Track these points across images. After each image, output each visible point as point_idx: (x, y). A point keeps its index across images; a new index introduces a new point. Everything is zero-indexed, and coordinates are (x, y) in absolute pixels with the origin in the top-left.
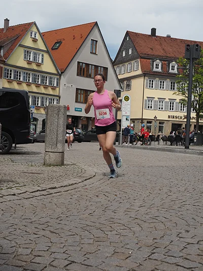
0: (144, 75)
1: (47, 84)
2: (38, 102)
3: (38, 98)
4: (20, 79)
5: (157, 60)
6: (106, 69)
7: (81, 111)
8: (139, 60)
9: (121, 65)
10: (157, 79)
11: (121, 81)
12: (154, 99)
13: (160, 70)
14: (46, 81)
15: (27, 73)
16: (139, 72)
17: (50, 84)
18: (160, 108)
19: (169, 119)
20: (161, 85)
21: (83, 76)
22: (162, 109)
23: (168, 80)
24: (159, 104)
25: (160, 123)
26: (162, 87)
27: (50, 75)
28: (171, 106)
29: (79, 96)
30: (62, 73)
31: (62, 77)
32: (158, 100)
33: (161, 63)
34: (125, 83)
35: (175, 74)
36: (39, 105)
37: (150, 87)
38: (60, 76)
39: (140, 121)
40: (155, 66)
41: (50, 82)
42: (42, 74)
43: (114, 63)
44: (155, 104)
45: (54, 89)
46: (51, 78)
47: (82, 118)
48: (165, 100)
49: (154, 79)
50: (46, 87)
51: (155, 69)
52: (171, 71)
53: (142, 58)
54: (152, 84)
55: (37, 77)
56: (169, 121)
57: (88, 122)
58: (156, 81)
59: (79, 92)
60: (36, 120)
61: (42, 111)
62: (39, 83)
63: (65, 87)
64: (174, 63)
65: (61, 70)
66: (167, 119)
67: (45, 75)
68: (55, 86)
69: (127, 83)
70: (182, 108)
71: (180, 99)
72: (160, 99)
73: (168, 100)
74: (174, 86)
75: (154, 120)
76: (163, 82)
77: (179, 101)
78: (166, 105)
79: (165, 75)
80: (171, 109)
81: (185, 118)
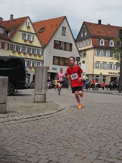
0: (94, 48)
1: (36, 54)
2: (30, 64)
3: (30, 62)
4: (19, 50)
5: (102, 39)
6: (71, 44)
7: (56, 70)
8: (91, 39)
9: (80, 42)
10: (102, 50)
11: (80, 52)
12: (100, 63)
13: (103, 45)
14: (35, 51)
15: (24, 47)
16: (91, 46)
18: (103, 68)
19: (109, 75)
20: (104, 54)
21: (58, 49)
22: (105, 68)
23: (109, 51)
24: (103, 65)
25: (104, 77)
27: (38, 48)
28: (110, 67)
29: (55, 60)
30: (45, 47)
31: (45, 49)
32: (102, 63)
33: (104, 41)
34: (83, 53)
35: (113, 47)
36: (31, 66)
37: (98, 55)
38: (44, 48)
39: (92, 76)
41: (38, 52)
42: (33, 48)
43: (76, 41)
44: (101, 65)
45: (40, 56)
46: (38, 50)
48: (107, 63)
49: (100, 50)
51: (101, 45)
52: (110, 45)
53: (92, 38)
54: (99, 53)
55: (30, 50)
58: (102, 52)
59: (55, 58)
60: (29, 75)
61: (33, 70)
62: (31, 53)
63: (47, 55)
64: (112, 40)
65: (44, 45)
66: (108, 74)
67: (35, 48)
68: (41, 54)
69: (84, 53)
70: (117, 68)
71: (116, 62)
72: (104, 63)
73: (109, 63)
74: (112, 55)
75: (100, 75)
76: (106, 52)
77: (115, 64)
78: (107, 66)
79: (106, 47)
80: (110, 69)
81: (119, 74)
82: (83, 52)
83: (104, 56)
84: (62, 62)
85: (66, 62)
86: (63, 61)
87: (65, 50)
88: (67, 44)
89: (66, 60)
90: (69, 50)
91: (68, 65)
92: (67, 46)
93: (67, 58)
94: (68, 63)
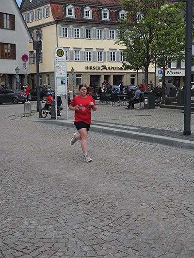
0: (57, 22)
5: (69, 5)
6: (12, 17)
8: (49, 5)
9: (28, 12)
10: (71, 26)
11: (30, 30)
12: (70, 49)
13: (73, 16)
16: (51, 19)
18: (76, 59)
20: (75, 33)
22: (78, 60)
23: (83, 27)
24: (75, 54)
25: (77, 76)
26: (76, 35)
28: (87, 56)
32: (73, 50)
33: (74, 9)
34: (35, 33)
35: (89, 20)
37: (64, 36)
40: (67, 12)
43: (21, 10)
44: (71, 55)
48: (82, 50)
49: (68, 27)
51: (68, 16)
52: (85, 17)
54: (66, 32)
56: (87, 72)
58: (71, 29)
64: (88, 8)
66: (85, 70)
69: (37, 32)
70: (100, 58)
71: (97, 48)
72: (75, 49)
73: (85, 50)
74: (90, 34)
75: (71, 72)
76: (78, 30)
77: (96, 50)
78: (82, 55)
79: (79, 21)
80: (87, 60)
81: (103, 68)
82: (35, 31)
85: (6, 51)
87: (2, 27)
88: (5, 15)
89: (6, 47)
90: (8, 28)
91: (9, 57)
92: (5, 20)
93: (7, 44)
94: (9, 53)
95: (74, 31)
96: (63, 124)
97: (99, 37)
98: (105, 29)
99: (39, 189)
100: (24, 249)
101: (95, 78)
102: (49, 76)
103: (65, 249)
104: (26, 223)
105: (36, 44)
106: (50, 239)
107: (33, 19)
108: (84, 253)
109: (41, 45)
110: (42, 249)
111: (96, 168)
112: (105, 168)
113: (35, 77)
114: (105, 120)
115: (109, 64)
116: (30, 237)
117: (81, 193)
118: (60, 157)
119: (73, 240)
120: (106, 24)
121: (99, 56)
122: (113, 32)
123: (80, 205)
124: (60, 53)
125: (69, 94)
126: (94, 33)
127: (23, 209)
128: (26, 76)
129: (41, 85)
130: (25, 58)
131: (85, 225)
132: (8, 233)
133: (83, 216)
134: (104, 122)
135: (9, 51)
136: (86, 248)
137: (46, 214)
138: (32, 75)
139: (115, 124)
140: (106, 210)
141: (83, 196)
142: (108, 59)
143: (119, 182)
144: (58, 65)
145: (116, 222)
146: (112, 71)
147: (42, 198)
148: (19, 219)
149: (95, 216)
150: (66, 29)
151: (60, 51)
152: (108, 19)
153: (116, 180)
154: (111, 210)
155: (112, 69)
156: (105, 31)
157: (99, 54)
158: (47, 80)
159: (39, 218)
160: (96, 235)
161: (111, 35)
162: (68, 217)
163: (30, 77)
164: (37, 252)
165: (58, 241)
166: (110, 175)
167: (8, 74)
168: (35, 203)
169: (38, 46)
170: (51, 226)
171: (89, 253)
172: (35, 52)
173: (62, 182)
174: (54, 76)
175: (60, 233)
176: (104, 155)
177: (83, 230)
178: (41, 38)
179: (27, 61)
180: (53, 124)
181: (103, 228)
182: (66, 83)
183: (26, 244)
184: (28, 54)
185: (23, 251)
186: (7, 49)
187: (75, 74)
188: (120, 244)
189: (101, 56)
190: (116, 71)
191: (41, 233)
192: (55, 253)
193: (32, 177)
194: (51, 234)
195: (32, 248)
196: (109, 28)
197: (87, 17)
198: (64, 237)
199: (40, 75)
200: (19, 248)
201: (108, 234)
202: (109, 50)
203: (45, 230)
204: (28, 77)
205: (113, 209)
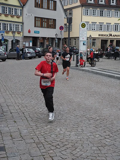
0: (82, 5)
1: (13, 14)
2: (7, 27)
3: (7, 24)
6: (55, 2)
10: (91, 9)
12: (89, 23)
13: (92, 2)
14: (12, 11)
16: (79, 4)
17: (15, 14)
18: (93, 30)
20: (93, 13)
22: (94, 30)
23: (98, 9)
24: (92, 26)
25: (93, 40)
26: (94, 14)
27: (15, 7)
28: (100, 28)
29: (37, 22)
30: (24, 5)
32: (91, 23)
35: (102, 5)
36: (8, 30)
37: (86, 14)
38: (23, 7)
41: (16, 13)
42: (9, 7)
44: (90, 27)
45: (18, 17)
46: (16, 9)
47: (39, 38)
48: (97, 24)
50: (12, 16)
51: (89, 2)
52: (100, 3)
54: (88, 12)
56: (99, 38)
57: (44, 41)
59: (37, 19)
60: (6, 41)
61: (11, 34)
62: (7, 13)
63: (27, 16)
65: (23, 3)
67: (12, 7)
68: (19, 15)
70: (108, 29)
71: (107, 22)
72: (93, 23)
73: (99, 24)
74: (102, 13)
75: (89, 37)
76: (95, 11)
77: (106, 24)
78: (97, 27)
79: (96, 5)
80: (100, 30)
81: (110, 36)
82: (68, 11)
83: (93, 15)
84: (45, 24)
85: (50, 24)
86: (46, 22)
87: (48, 8)
88: (50, 1)
89: (50, 21)
90: (52, 9)
91: (52, 27)
92: (50, 4)
93: (51, 19)
94: (52, 25)
95: (93, 12)
96: (83, 70)
97: (108, 16)
98: (113, 10)
99: (67, 109)
100: (57, 145)
101: (104, 42)
102: (75, 40)
103: (81, 148)
104: (59, 129)
105: (68, 19)
106: (73, 140)
107: (67, 4)
108: (93, 151)
109: (72, 20)
110: (68, 146)
111: (102, 99)
112: (108, 99)
113: (67, 40)
114: (110, 69)
115: (113, 33)
116: (61, 138)
117: (93, 114)
118: (80, 90)
119: (86, 142)
120: (113, 7)
121: (107, 28)
122: (118, 12)
123: (92, 121)
124: (83, 26)
125: (87, 51)
126: (105, 13)
127: (57, 121)
128: (62, 39)
129: (70, 45)
130: (61, 28)
131: (94, 134)
132: (48, 135)
133: (93, 128)
134: (109, 70)
135: (52, 23)
136: (95, 148)
137: (71, 125)
138: (65, 38)
139: (116, 72)
140: (108, 126)
141: (94, 116)
142: (114, 30)
143: (117, 109)
144: (82, 33)
145: (114, 134)
146: (116, 37)
147: (69, 115)
148: (54, 127)
149: (100, 129)
150: (88, 10)
151: (83, 24)
152: (114, 4)
153: (115, 107)
154: (111, 126)
155: (116, 36)
156: (112, 12)
157: (107, 26)
158: (74, 42)
159: (66, 127)
160: (100, 141)
161: (116, 14)
162: (84, 128)
163: (64, 40)
164: (64, 148)
165: (77, 142)
166: (111, 104)
167: (51, 38)
168: (64, 117)
169: (70, 21)
170: (73, 133)
171: (96, 151)
172: (68, 24)
173: (81, 106)
174: (78, 39)
175: (79, 137)
176: (108, 91)
177: (93, 137)
178: (72, 16)
179: (62, 30)
180: (77, 70)
181: (105, 137)
182: (86, 45)
183: (58, 143)
184: (63, 26)
185: (56, 146)
186: (51, 22)
187: (92, 38)
188: (116, 147)
189: (109, 28)
190: (118, 37)
191: (67, 137)
192: (75, 149)
193: (63, 102)
194: (73, 138)
195: (62, 145)
196: (115, 10)
197: (102, 2)
198: (81, 140)
199: (70, 39)
200: (54, 144)
201: (109, 141)
202: (114, 24)
203: (70, 135)
204: (63, 40)
205: (112, 126)
